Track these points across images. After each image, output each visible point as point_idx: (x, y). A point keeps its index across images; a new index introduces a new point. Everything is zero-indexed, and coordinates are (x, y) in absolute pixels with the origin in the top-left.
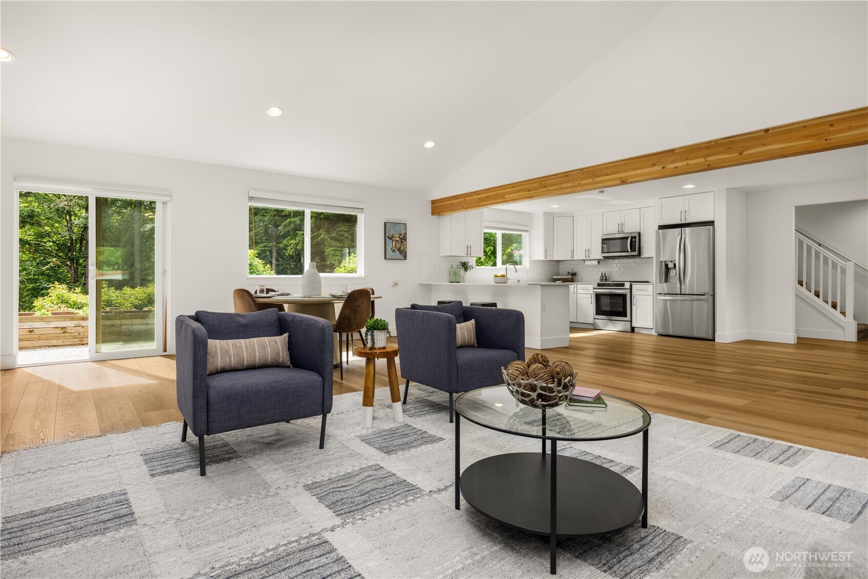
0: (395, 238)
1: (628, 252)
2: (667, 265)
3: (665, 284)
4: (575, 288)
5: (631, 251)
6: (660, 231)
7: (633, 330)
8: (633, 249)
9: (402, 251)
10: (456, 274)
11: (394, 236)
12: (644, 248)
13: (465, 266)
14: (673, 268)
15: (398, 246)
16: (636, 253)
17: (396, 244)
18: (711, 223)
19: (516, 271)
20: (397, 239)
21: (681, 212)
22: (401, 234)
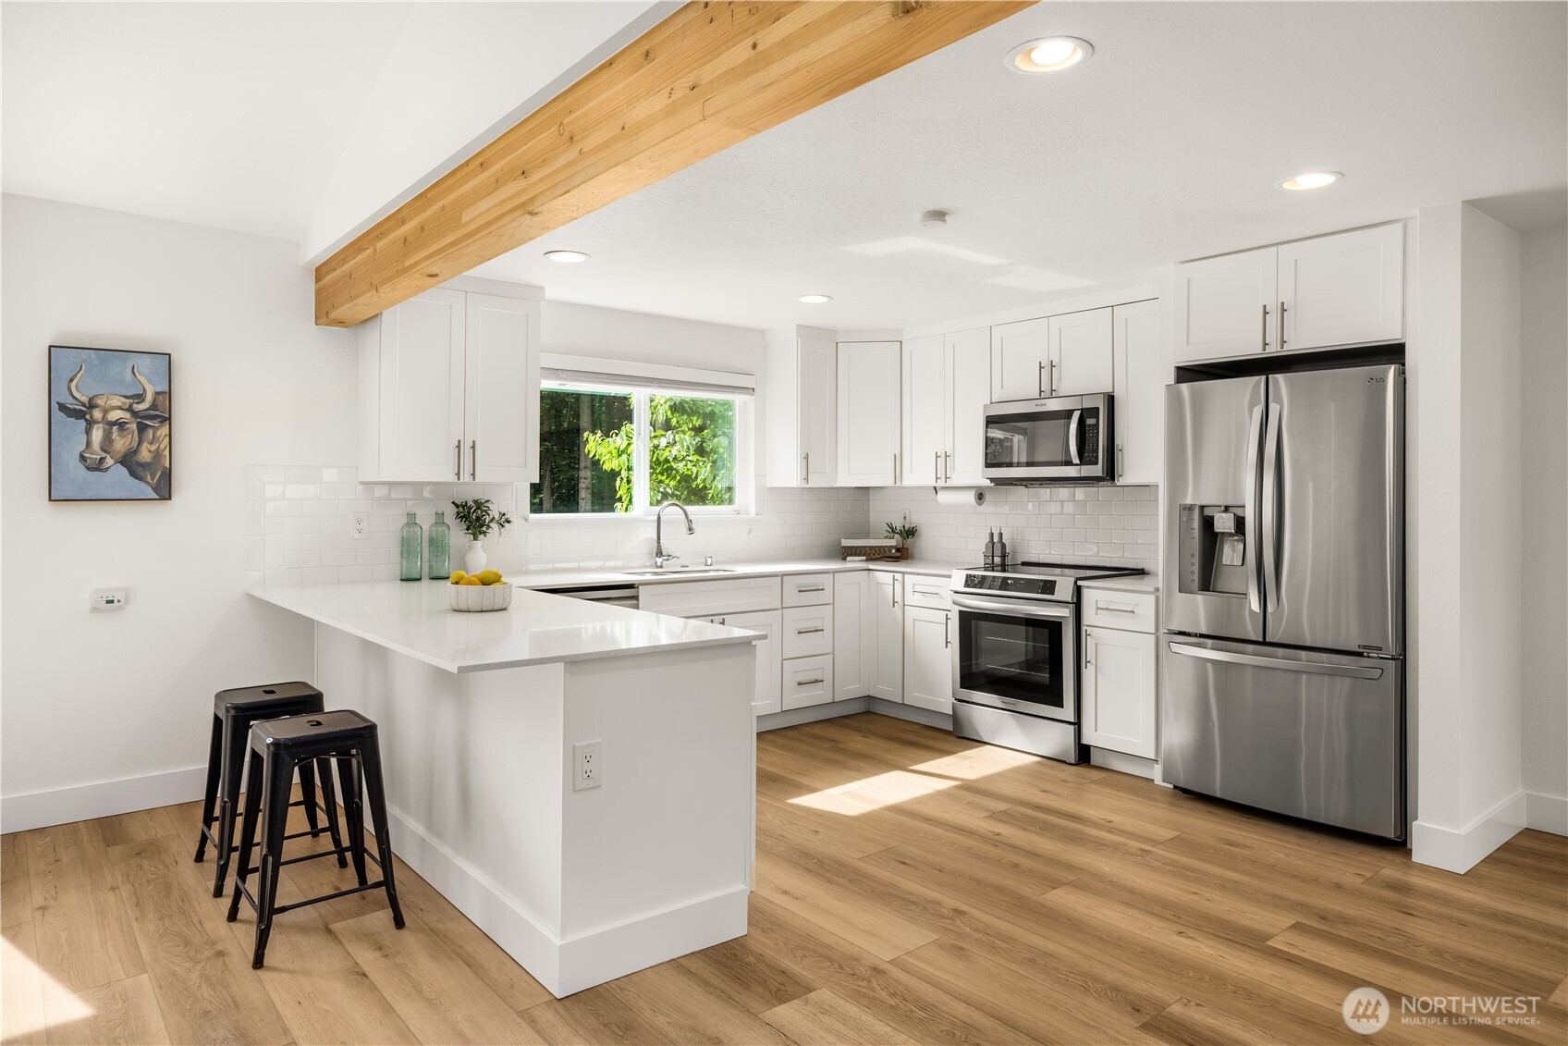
0: (106, 411)
1: (1069, 463)
2: (1208, 523)
3: (1200, 599)
4: (898, 586)
5: (1082, 462)
6: (1184, 386)
7: (1084, 754)
8: (1086, 454)
9: (144, 465)
10: (437, 546)
11: (100, 402)
12: (1125, 451)
13: (474, 517)
14: (1231, 535)
15: (121, 444)
16: (1097, 470)
17: (107, 439)
18: (1394, 353)
19: (690, 529)
20: (115, 415)
21: (1266, 313)
22: (140, 398)
